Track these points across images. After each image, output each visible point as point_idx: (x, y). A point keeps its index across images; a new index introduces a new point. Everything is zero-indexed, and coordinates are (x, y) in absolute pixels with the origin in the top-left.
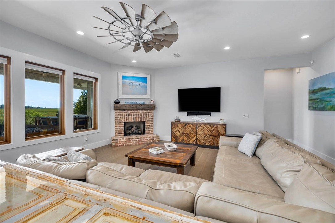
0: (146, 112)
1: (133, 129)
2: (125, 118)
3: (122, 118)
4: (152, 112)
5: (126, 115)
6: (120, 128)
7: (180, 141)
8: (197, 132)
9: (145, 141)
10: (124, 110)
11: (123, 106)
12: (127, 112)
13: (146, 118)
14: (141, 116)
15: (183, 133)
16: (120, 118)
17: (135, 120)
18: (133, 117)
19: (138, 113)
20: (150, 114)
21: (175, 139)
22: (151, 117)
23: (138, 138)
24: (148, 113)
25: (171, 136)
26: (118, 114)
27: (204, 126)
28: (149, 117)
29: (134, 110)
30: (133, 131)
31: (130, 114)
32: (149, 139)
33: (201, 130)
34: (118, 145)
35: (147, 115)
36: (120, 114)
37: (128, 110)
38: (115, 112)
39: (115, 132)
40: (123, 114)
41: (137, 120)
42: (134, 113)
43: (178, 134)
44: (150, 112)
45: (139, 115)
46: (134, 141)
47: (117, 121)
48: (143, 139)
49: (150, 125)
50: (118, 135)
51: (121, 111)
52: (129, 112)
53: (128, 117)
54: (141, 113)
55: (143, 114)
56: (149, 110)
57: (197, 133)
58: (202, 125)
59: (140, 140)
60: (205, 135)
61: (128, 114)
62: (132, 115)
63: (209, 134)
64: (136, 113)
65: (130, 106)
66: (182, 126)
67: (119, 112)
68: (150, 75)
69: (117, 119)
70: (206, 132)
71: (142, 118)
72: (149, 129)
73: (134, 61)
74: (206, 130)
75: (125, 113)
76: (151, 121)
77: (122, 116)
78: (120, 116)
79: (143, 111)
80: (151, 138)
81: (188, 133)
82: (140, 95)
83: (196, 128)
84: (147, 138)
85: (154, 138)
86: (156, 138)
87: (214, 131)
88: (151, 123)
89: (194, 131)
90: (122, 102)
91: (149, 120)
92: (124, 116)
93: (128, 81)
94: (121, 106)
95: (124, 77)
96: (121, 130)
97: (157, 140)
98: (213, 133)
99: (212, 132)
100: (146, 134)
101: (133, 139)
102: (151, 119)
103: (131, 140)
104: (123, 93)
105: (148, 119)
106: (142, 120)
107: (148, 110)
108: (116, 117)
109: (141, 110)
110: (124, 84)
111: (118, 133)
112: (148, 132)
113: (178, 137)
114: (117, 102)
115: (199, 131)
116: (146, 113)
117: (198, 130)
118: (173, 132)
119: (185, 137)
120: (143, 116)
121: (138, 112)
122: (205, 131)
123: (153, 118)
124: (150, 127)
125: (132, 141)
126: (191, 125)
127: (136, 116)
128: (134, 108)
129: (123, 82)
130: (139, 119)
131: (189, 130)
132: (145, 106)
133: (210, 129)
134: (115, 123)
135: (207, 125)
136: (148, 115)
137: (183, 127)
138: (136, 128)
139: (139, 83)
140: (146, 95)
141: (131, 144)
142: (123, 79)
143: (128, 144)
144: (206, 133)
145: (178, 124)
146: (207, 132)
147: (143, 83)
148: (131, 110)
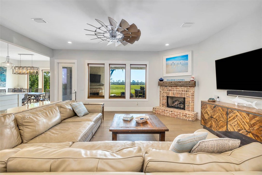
0: (185, 88)
1: (176, 103)
2: (166, 93)
3: (164, 92)
4: (192, 89)
5: (168, 91)
6: (163, 101)
7: (209, 126)
8: (228, 120)
9: (178, 116)
10: (166, 86)
11: (164, 83)
12: (168, 88)
13: (185, 94)
14: (180, 92)
15: (212, 117)
16: (163, 93)
17: (175, 95)
18: (173, 93)
19: (177, 90)
20: (190, 91)
21: (204, 122)
22: (191, 94)
23: (171, 111)
24: (187, 90)
25: (201, 118)
26: (162, 89)
27: (238, 114)
28: (189, 94)
29: (174, 86)
30: (176, 105)
31: (171, 90)
32: (181, 114)
33: (234, 118)
34: (157, 113)
35: (186, 92)
36: (163, 89)
37: (169, 86)
38: (160, 88)
39: (160, 103)
40: (165, 89)
41: (176, 96)
42: (174, 89)
43: (206, 117)
44: (190, 89)
45: (178, 91)
46: (168, 113)
47: (161, 95)
48: (176, 113)
49: (190, 102)
50: (162, 106)
51: (164, 87)
52: (170, 88)
53: (169, 92)
54: (180, 89)
55: (183, 90)
56: (189, 87)
57: (227, 122)
58: (235, 111)
59: (173, 114)
60: (239, 128)
61: (169, 90)
62: (172, 91)
63: (247, 129)
64: (176, 89)
65: (170, 83)
66: (211, 107)
67: (162, 88)
68: (191, 52)
69: (161, 93)
70: (240, 124)
71: (181, 94)
72: (188, 105)
73: (167, 45)
74: (240, 120)
75: (167, 89)
76: (191, 98)
77: (164, 91)
78: (163, 91)
79: (183, 88)
80: (184, 115)
81: (217, 118)
82: (181, 73)
83: (227, 114)
84: (179, 113)
85: (187, 115)
86: (189, 116)
87: (254, 125)
88: (191, 100)
89: (225, 118)
90: (165, 80)
91: (189, 97)
92: (166, 91)
93: (170, 62)
94: (163, 83)
95: (167, 59)
96: (163, 102)
97: (190, 118)
98: (253, 130)
99: (252, 127)
100: (186, 110)
101: (167, 111)
102: (191, 96)
103: (165, 111)
104: (167, 73)
105: (187, 96)
106: (181, 96)
107: (187, 87)
108: (160, 92)
109: (181, 86)
110: (167, 65)
111: (162, 104)
112: (188, 109)
113: (207, 120)
114: (161, 80)
115: (230, 119)
116: (185, 90)
117: (230, 117)
118: (202, 112)
119: (214, 124)
120: (182, 92)
121: (178, 88)
122: (239, 122)
123: (193, 95)
124: (190, 104)
125: (166, 113)
126: (220, 108)
127: (176, 92)
128: (172, 84)
129: (166, 63)
130: (178, 95)
131: (217, 114)
132: (183, 83)
133: (248, 121)
134: (160, 96)
135: (243, 113)
136: (188, 92)
137: (212, 109)
138: (178, 103)
139: (180, 61)
140: (187, 72)
141: (165, 115)
142: (166, 61)
143: (163, 114)
144: (242, 126)
145: (207, 105)
146: (243, 124)
147: (184, 61)
148: (172, 87)
